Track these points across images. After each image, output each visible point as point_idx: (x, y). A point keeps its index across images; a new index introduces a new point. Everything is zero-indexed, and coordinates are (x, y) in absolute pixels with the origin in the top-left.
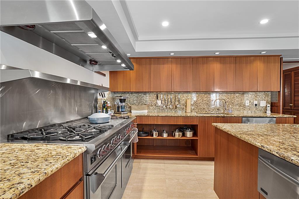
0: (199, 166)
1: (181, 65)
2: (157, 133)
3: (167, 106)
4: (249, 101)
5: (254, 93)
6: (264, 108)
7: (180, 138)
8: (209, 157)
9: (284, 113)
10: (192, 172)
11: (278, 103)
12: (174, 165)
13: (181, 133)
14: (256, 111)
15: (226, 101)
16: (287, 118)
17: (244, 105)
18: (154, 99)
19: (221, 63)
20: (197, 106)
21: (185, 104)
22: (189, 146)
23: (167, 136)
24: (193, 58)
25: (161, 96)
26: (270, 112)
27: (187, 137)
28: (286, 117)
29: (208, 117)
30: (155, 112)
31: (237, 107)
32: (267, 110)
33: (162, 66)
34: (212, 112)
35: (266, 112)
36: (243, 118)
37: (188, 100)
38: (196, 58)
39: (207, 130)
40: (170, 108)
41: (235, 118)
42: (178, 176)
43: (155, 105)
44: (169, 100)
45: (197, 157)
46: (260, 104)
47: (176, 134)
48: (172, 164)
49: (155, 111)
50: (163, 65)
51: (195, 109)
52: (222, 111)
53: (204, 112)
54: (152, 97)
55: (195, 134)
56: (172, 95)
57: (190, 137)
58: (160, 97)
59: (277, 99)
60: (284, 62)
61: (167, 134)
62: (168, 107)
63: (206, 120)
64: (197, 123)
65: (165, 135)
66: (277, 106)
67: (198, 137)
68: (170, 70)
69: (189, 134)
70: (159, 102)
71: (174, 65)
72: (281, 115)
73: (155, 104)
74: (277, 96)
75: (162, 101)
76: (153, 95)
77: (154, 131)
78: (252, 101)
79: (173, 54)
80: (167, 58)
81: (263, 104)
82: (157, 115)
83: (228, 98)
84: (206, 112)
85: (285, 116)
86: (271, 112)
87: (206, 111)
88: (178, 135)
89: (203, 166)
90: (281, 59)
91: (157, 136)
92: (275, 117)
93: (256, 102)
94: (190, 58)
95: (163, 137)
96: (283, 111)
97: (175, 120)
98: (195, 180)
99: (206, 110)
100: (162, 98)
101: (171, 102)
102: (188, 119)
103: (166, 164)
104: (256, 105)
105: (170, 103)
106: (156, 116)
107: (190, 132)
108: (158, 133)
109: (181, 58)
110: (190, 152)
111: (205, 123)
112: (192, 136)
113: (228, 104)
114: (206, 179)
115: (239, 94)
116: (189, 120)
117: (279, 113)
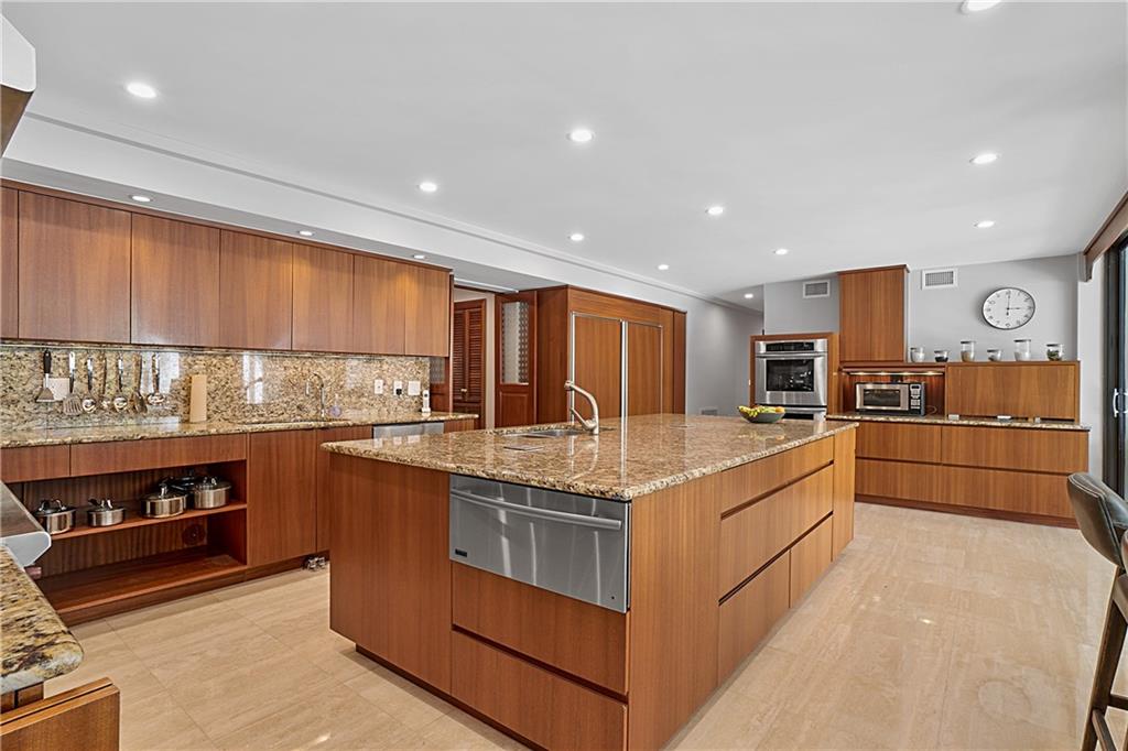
0: (257, 594)
1: (176, 246)
2: (69, 514)
3: (102, 398)
4: (381, 381)
5: (394, 359)
6: (416, 399)
7: (178, 518)
8: (284, 559)
9: (456, 410)
10: (242, 617)
11: (443, 386)
12: (163, 619)
13: (180, 498)
14: (399, 408)
15: (324, 380)
16: (464, 422)
17: (371, 393)
18: (25, 373)
19: (312, 262)
20: (228, 400)
21: (183, 393)
22: (199, 544)
23: (118, 521)
24: (221, 230)
25: (67, 360)
26: (429, 410)
27: (206, 509)
28: (461, 419)
29: (280, 431)
30: (29, 430)
31: (354, 399)
32: (421, 404)
33: (84, 234)
34: (281, 418)
35: (420, 411)
36: (375, 428)
37: (194, 377)
38: (234, 232)
39: (275, 473)
40: (114, 409)
41: (355, 428)
42: (196, 643)
43: (30, 398)
44: (111, 376)
45: (246, 567)
46: (406, 390)
47: (159, 507)
48: (154, 619)
49: (30, 424)
50: (88, 233)
51: (223, 408)
52: (313, 413)
53: (255, 420)
54: (15, 361)
55: (234, 495)
56: (126, 355)
57: (217, 505)
58: (62, 363)
59: (443, 376)
60: (456, 286)
61: (119, 512)
62: (105, 404)
63: (274, 442)
64: (241, 456)
65: (110, 519)
66: (442, 394)
67: (245, 502)
68: (124, 258)
69: (212, 498)
70: (57, 387)
71: (142, 241)
72: (451, 416)
73: (31, 393)
74: (443, 369)
75: (72, 380)
76: (22, 354)
77: (49, 511)
78: (389, 383)
79: (146, 199)
80: (111, 207)
81: (414, 388)
82: (69, 440)
83: (329, 373)
84: (263, 419)
85: (461, 416)
86: (432, 410)
87: (262, 415)
88: (166, 507)
89: (269, 591)
90: (452, 277)
91: (68, 528)
92: (442, 421)
93: (398, 385)
94: (210, 226)
95: (99, 526)
96: (454, 407)
97: (159, 453)
98: (261, 634)
99: (261, 412)
100: (72, 366)
101: (121, 386)
102: (211, 443)
103: (122, 627)
104: (399, 392)
105: (114, 387)
106: (65, 444)
107: (215, 488)
108: (74, 514)
109: (175, 221)
110: (215, 560)
111: (270, 453)
112: (223, 503)
113: (327, 389)
114: (294, 620)
115: (359, 359)
116: (214, 446)
117: (446, 410)
